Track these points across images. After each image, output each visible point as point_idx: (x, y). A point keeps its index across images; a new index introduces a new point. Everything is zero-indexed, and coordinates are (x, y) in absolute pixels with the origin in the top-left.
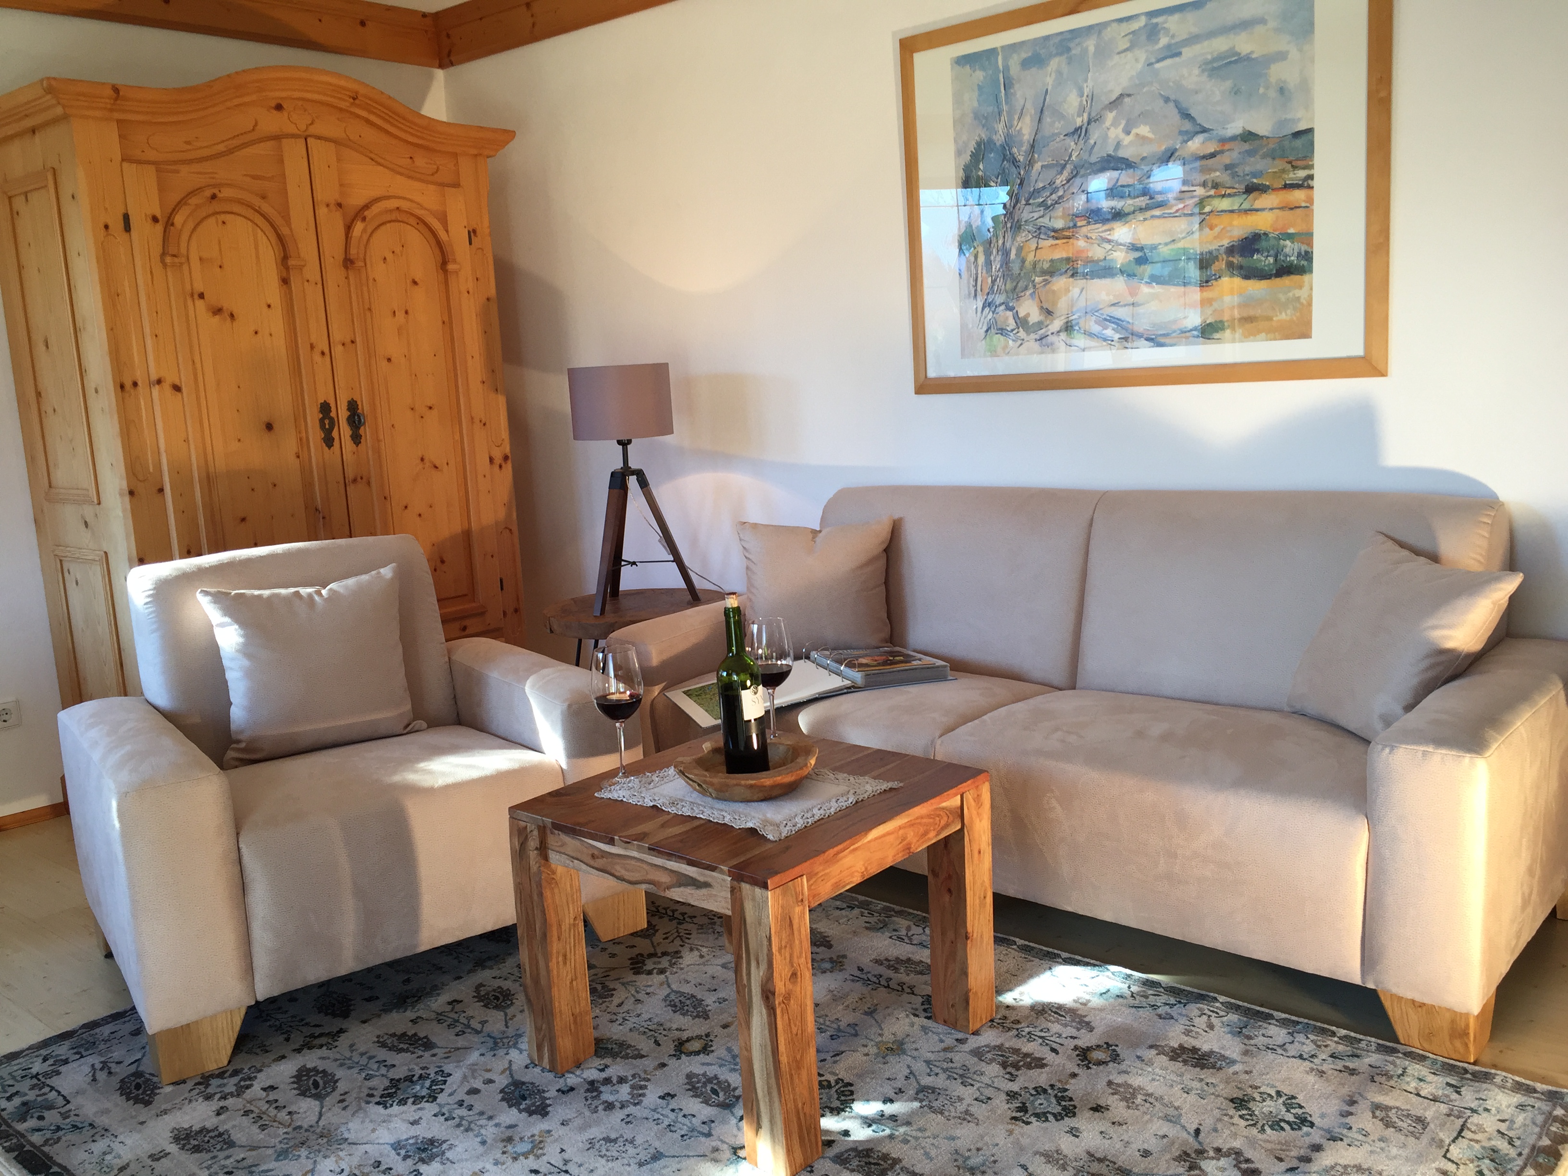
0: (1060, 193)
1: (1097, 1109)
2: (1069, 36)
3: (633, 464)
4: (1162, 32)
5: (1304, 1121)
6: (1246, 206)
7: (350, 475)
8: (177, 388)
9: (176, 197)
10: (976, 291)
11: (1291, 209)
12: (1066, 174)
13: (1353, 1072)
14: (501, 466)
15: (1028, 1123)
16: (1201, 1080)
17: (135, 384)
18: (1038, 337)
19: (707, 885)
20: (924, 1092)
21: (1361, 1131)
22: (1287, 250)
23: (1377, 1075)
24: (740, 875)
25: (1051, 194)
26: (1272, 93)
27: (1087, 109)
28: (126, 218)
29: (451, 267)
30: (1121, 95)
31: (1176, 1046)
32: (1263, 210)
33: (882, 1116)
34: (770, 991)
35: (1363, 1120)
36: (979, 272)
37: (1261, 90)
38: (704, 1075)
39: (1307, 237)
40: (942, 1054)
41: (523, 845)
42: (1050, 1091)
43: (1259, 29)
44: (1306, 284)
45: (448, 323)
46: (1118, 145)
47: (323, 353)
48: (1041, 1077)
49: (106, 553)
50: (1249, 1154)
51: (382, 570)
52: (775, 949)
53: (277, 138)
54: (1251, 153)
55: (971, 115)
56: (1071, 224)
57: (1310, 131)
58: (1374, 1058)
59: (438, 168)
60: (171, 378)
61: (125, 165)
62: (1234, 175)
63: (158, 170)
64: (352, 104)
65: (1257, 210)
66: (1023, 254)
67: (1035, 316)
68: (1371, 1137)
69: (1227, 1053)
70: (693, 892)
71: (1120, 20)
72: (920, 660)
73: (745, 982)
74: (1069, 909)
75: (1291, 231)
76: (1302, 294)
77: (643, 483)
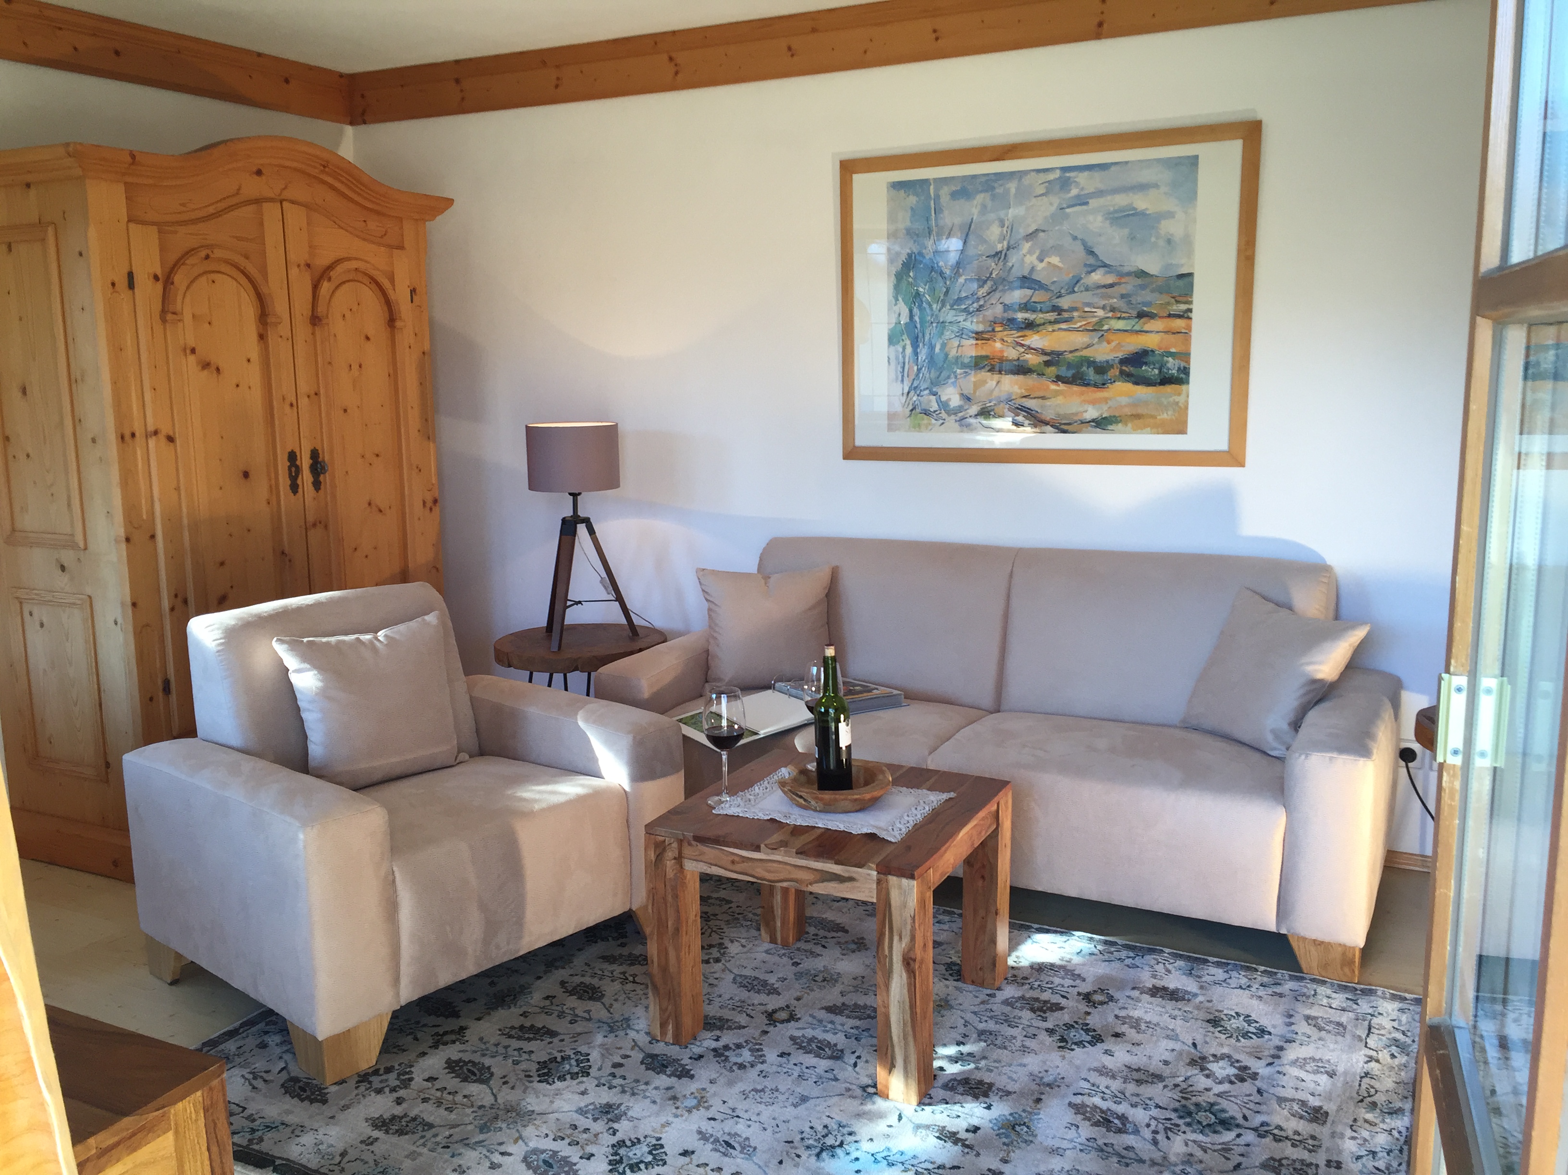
0: (981, 303)
1: (1117, 1035)
2: (993, 177)
3: (582, 513)
4: (1073, 184)
5: (1262, 1032)
6: (1137, 328)
7: (311, 519)
8: (171, 439)
9: (173, 257)
10: (903, 376)
11: (1174, 333)
12: (986, 288)
13: (1281, 995)
14: (431, 509)
15: (1073, 1050)
16: (1180, 1009)
17: (133, 435)
18: (958, 419)
19: (851, 879)
20: (982, 1034)
21: (1304, 1034)
22: (1169, 365)
23: (1297, 997)
24: (885, 870)
25: (973, 303)
26: (1161, 243)
27: (1007, 238)
28: (130, 275)
29: (398, 324)
30: (1037, 230)
31: (1151, 986)
32: (1151, 332)
33: (962, 1054)
34: (911, 959)
35: (1302, 1028)
36: (907, 361)
37: (1153, 239)
38: (803, 1036)
39: (1185, 356)
40: (982, 1006)
41: (659, 857)
42: (1076, 1026)
43: (1153, 192)
44: (1184, 392)
45: (394, 375)
46: (1033, 269)
47: (292, 405)
48: (1065, 1017)
49: (90, 597)
50: (1236, 1056)
51: (426, 618)
52: (917, 925)
53: (258, 201)
54: (1143, 287)
55: (904, 231)
56: (990, 329)
57: (1191, 275)
58: (1291, 985)
59: (386, 231)
60: (165, 429)
61: (132, 226)
62: (1129, 303)
63: (160, 232)
64: (322, 172)
65: (1147, 332)
66: (947, 349)
67: (955, 401)
68: (1313, 1039)
69: (1189, 989)
70: (836, 885)
71: (1038, 171)
72: (877, 689)
73: (887, 952)
74: (1040, 889)
75: (1173, 350)
76: (1181, 399)
77: (591, 531)
